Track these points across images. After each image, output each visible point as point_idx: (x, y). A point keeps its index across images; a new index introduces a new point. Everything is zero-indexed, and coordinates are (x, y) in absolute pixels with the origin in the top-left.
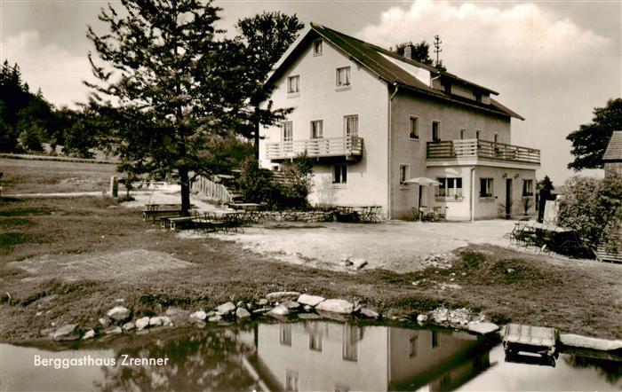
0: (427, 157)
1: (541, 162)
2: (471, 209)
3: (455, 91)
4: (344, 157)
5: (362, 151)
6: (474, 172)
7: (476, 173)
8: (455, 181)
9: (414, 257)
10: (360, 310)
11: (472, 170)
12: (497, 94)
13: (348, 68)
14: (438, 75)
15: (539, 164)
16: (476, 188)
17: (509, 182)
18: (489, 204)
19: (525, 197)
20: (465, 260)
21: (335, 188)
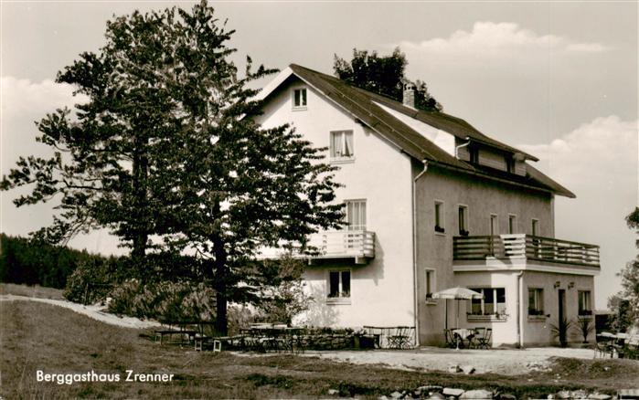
0: (455, 259)
1: (601, 263)
2: (519, 332)
3: (484, 160)
4: (354, 259)
5: (374, 251)
6: (521, 280)
7: (524, 280)
8: (495, 292)
9: (515, 364)
10: (499, 395)
11: (519, 277)
12: (536, 160)
13: (349, 133)
14: (466, 141)
15: (599, 266)
16: (524, 303)
17: (562, 293)
18: (539, 324)
19: (582, 317)
20: (563, 365)
21: (330, 304)
